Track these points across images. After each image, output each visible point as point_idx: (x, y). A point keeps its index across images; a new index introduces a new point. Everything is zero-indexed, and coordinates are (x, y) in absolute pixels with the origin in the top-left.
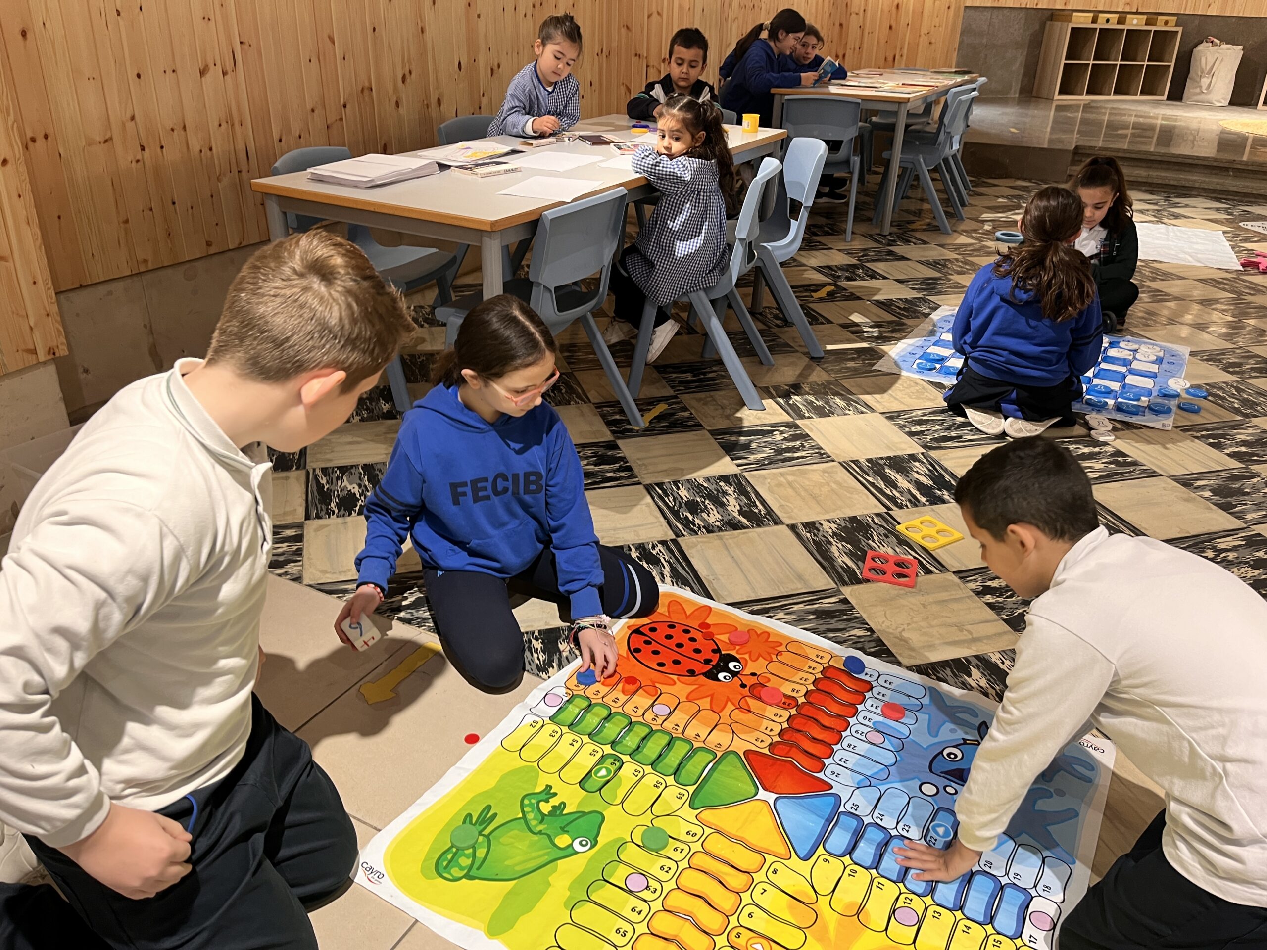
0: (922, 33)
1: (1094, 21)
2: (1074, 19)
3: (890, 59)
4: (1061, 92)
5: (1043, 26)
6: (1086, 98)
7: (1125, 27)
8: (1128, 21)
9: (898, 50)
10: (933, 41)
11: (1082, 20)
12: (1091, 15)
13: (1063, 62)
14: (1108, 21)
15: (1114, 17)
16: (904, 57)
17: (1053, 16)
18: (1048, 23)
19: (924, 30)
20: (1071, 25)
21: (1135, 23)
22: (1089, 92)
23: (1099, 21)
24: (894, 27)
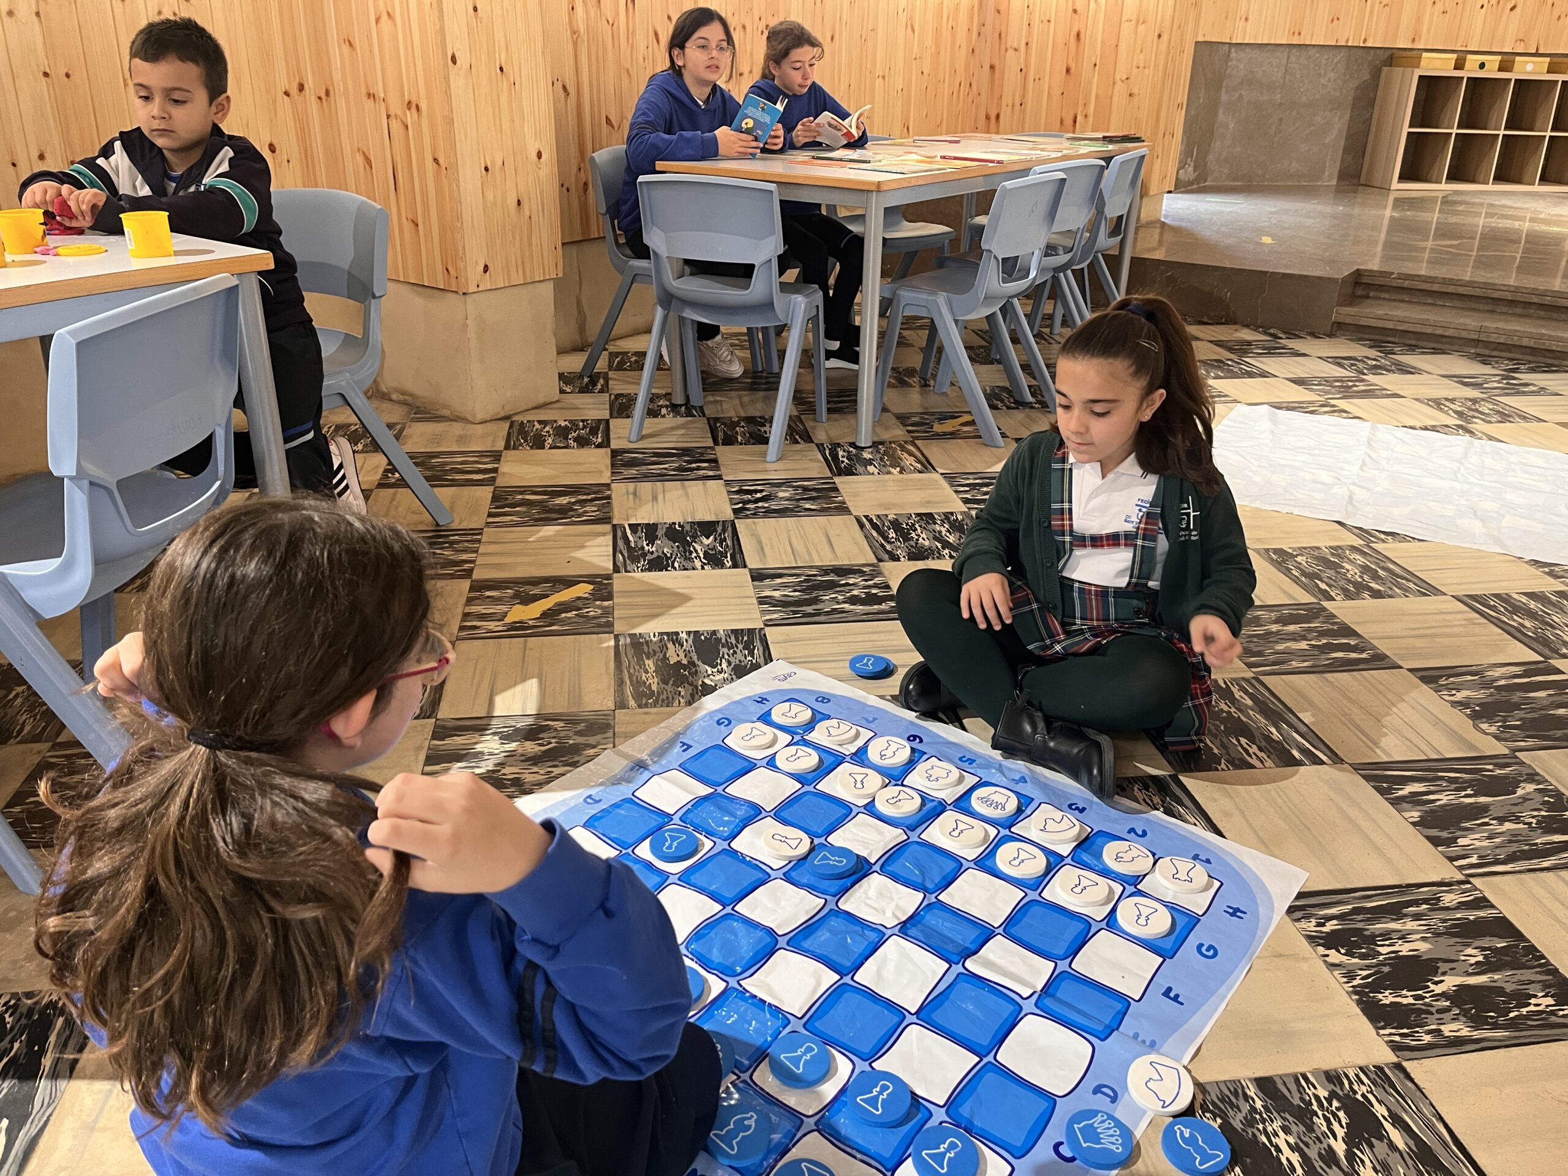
0: (1118, 78)
1: (1459, 66)
2: (1423, 63)
3: (1069, 121)
4: (1404, 177)
5: (1376, 74)
6: (1445, 187)
7: (1513, 76)
8: (1516, 67)
9: (1080, 109)
10: (1135, 91)
11: (1438, 65)
12: (1455, 56)
13: (1406, 129)
14: (1482, 66)
15: (1493, 61)
16: (1091, 119)
17: (1392, 58)
18: (1385, 69)
19: (1121, 74)
20: (1418, 73)
21: (1530, 69)
22: (1453, 177)
23: (1467, 65)
24: (1073, 70)
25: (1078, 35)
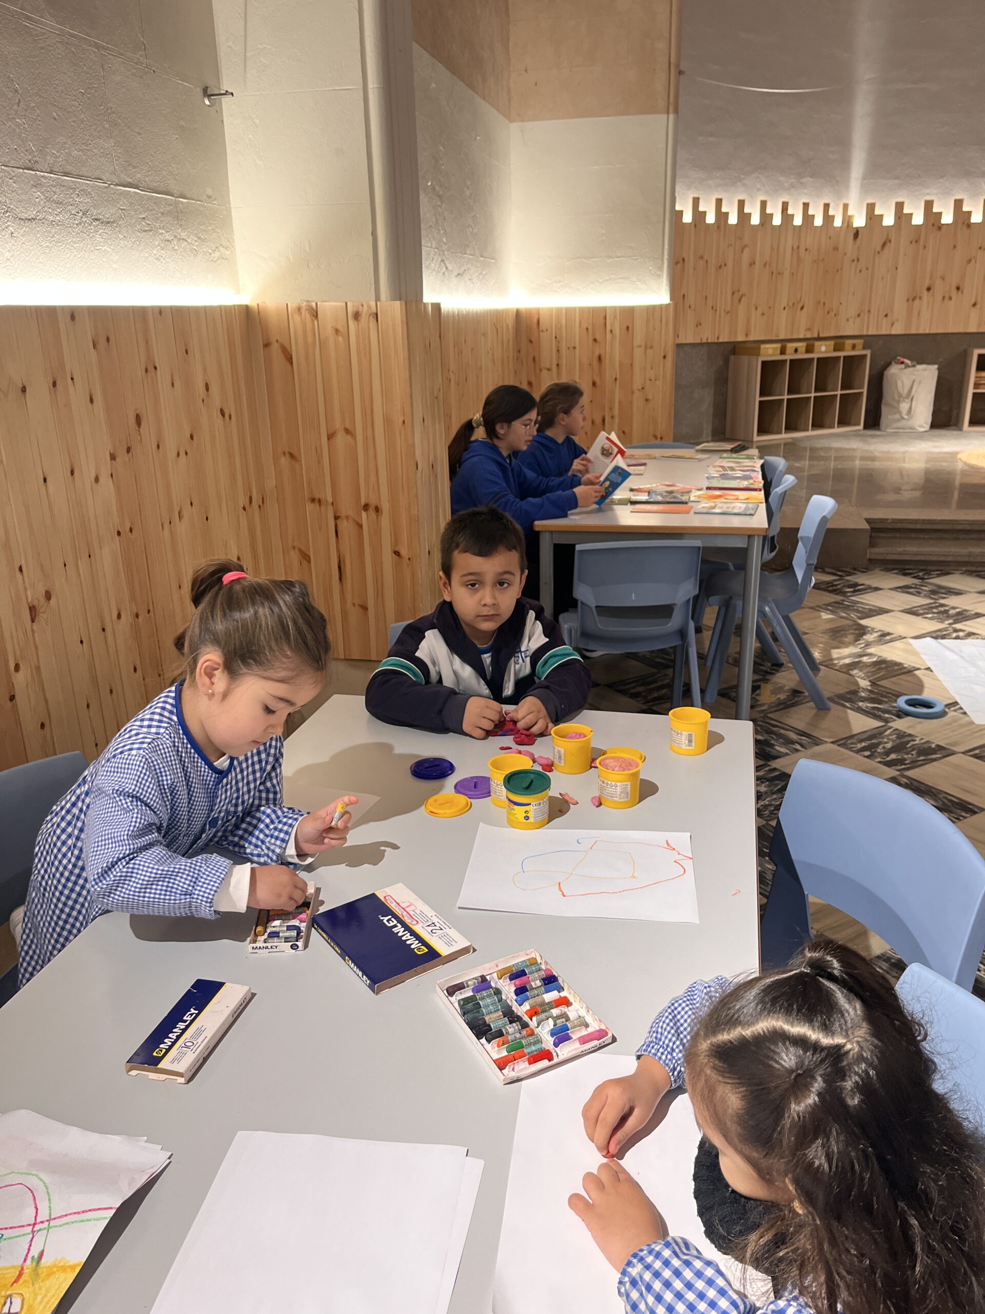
0: (635, 387)
1: (783, 352)
2: (762, 352)
3: (598, 420)
4: (762, 430)
5: (726, 362)
6: (785, 436)
7: (815, 356)
8: (816, 349)
9: (607, 409)
11: (770, 352)
12: (778, 345)
13: (758, 399)
14: (796, 350)
15: (802, 346)
16: (617, 420)
17: (734, 349)
18: (732, 357)
19: (637, 384)
20: (761, 359)
21: (823, 350)
22: (789, 428)
23: (788, 351)
24: (598, 383)
25: (600, 358)
